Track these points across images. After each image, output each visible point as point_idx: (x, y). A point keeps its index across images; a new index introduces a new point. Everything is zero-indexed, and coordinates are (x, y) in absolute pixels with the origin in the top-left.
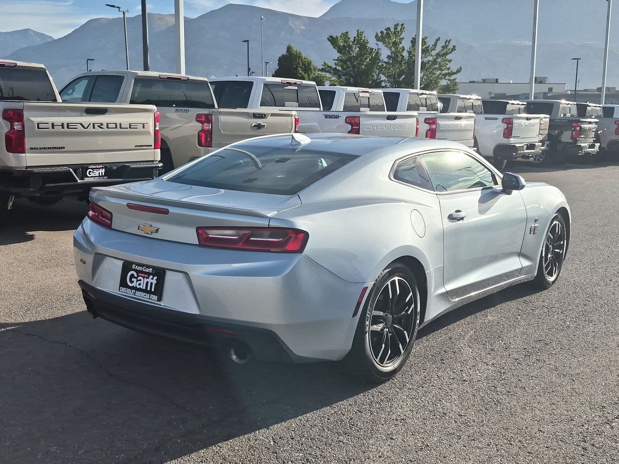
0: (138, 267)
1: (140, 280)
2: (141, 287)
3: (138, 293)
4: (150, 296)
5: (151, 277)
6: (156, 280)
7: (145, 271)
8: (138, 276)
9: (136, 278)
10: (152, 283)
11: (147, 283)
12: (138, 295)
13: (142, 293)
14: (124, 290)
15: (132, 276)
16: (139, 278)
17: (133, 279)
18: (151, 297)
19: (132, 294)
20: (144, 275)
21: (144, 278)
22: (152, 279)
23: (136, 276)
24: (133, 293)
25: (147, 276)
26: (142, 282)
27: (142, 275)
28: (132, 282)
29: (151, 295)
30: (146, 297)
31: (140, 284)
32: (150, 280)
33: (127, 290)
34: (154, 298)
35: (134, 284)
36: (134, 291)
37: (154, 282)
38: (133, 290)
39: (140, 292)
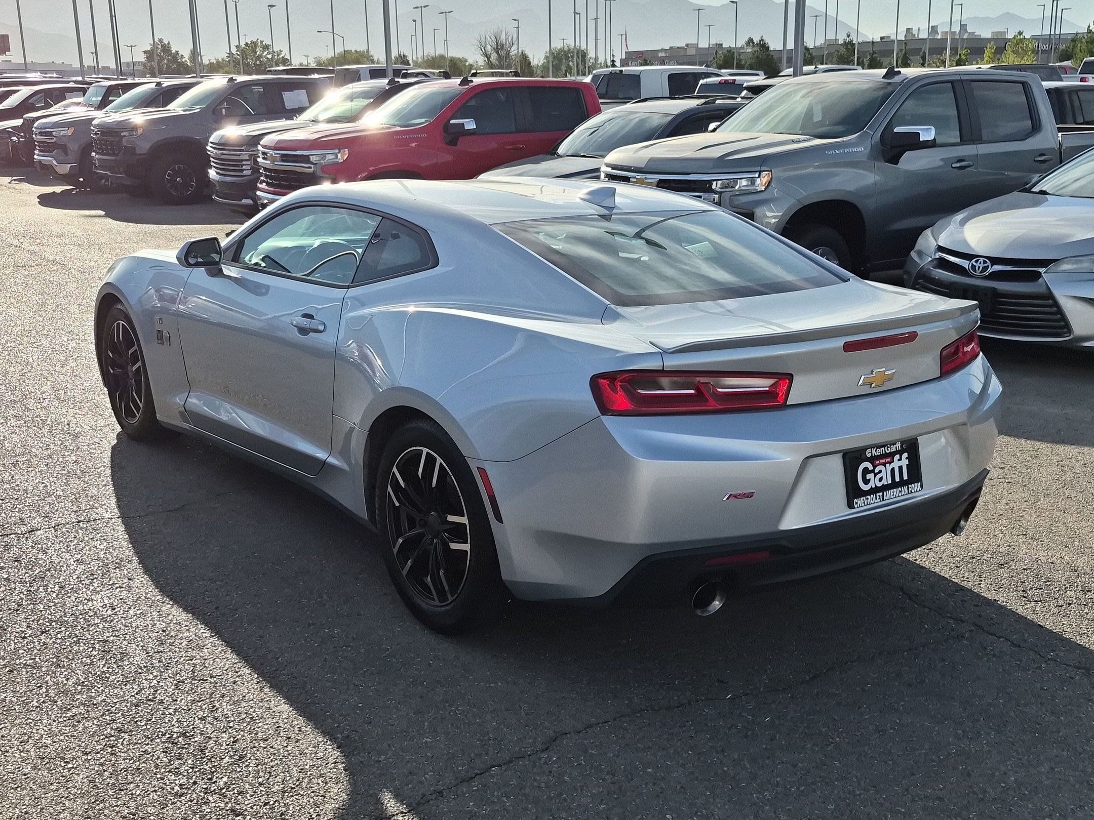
0: (876, 451)
1: (880, 472)
2: (884, 482)
3: (889, 494)
4: (908, 488)
5: (897, 457)
6: (906, 458)
7: (889, 451)
8: (875, 467)
9: (873, 471)
10: (901, 468)
11: (893, 470)
12: (889, 496)
13: (895, 490)
14: (863, 501)
15: (866, 471)
16: (877, 471)
17: (868, 476)
18: (910, 489)
19: (879, 500)
20: (884, 461)
21: (884, 465)
22: (899, 460)
23: (871, 468)
24: (880, 498)
25: (889, 460)
26: (883, 474)
27: (881, 461)
28: (866, 482)
29: (910, 486)
30: (903, 493)
31: (881, 479)
32: (896, 464)
33: (867, 499)
34: (916, 488)
35: (872, 484)
36: (881, 494)
37: (905, 462)
38: (878, 494)
39: (892, 491)
